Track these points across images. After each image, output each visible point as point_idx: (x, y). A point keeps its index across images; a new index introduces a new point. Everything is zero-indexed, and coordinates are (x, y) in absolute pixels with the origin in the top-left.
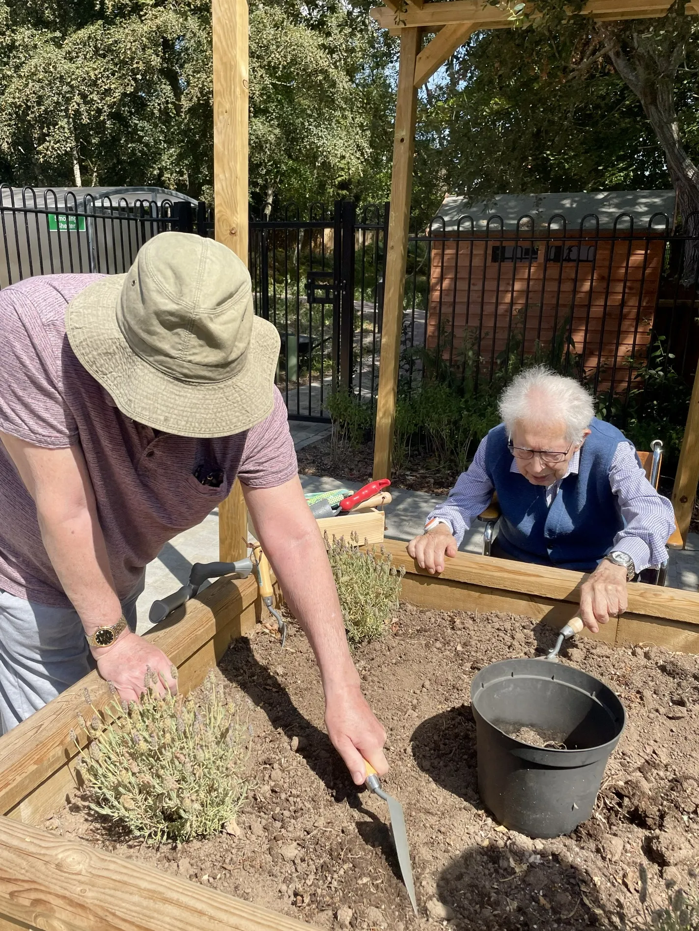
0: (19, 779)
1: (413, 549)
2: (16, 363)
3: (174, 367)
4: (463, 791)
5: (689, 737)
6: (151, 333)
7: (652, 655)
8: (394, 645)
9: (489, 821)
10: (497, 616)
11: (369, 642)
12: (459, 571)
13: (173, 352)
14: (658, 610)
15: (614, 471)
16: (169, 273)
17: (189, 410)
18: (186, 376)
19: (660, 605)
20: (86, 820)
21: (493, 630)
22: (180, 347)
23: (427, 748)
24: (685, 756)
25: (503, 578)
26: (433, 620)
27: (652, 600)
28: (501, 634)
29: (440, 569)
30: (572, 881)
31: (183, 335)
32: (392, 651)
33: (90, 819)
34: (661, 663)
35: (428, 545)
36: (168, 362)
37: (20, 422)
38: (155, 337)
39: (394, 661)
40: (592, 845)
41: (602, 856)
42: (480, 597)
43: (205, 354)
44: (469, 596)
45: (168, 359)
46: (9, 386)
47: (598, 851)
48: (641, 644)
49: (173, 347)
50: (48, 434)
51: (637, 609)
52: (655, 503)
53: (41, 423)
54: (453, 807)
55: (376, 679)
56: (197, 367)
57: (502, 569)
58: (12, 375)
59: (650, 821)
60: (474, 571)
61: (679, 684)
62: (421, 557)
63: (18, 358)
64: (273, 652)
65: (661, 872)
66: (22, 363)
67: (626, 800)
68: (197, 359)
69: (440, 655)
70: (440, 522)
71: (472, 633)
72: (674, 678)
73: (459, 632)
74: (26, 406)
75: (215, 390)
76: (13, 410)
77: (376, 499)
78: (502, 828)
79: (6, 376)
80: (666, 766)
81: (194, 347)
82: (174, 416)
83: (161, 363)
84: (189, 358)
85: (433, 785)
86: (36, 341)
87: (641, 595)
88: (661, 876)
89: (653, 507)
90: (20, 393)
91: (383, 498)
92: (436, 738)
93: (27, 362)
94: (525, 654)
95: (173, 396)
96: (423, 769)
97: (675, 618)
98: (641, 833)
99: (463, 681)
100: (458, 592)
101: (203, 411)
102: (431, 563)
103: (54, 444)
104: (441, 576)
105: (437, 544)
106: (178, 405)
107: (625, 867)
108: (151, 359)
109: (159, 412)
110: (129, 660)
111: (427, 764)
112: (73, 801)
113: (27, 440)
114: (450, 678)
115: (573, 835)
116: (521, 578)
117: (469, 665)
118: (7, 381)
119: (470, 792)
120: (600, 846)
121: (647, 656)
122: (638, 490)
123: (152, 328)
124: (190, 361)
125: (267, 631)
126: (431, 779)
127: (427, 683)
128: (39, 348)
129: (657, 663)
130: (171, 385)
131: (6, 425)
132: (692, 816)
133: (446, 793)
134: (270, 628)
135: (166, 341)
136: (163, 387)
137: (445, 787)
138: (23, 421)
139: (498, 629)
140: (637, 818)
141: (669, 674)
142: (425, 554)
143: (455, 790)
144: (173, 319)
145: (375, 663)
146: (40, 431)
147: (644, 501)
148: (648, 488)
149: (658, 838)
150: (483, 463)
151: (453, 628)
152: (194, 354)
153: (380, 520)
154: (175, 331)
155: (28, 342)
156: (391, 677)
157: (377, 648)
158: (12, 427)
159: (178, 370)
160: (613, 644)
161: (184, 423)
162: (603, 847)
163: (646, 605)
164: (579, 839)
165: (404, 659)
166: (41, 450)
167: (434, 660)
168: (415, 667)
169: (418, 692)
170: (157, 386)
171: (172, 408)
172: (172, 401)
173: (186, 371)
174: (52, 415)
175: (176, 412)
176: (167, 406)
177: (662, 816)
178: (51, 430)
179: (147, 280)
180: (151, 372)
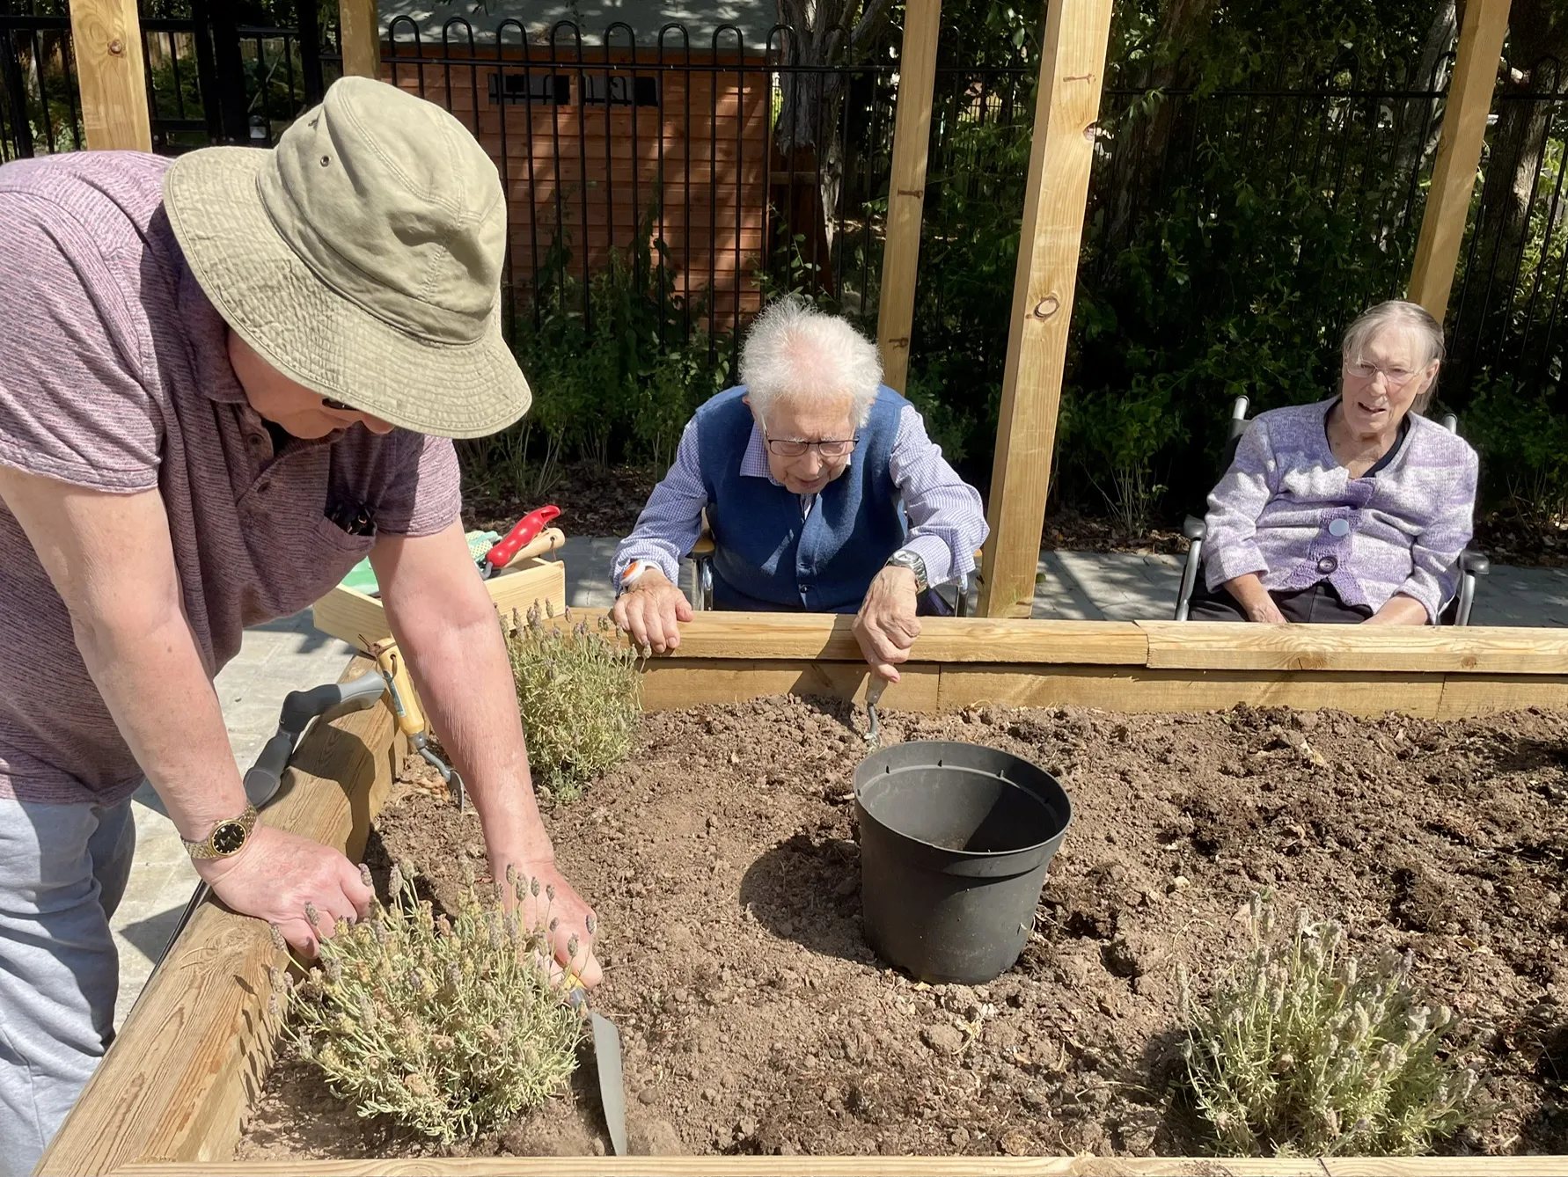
0: (199, 1102)
1: (624, 617)
2: (59, 335)
3: (411, 313)
4: (852, 951)
5: (1086, 814)
6: (372, 249)
7: (993, 717)
8: (639, 773)
9: (902, 981)
10: (767, 701)
11: (601, 777)
12: (703, 642)
13: (412, 287)
14: (994, 652)
15: (897, 453)
16: (403, 147)
17: (433, 389)
18: (429, 329)
19: (995, 645)
20: (294, 1149)
21: (769, 724)
22: (425, 278)
23: (773, 907)
24: (1087, 841)
25: (770, 642)
26: (671, 726)
27: (985, 638)
28: (784, 727)
29: (675, 643)
30: (1047, 1023)
31: (432, 257)
32: (638, 783)
33: (298, 1146)
34: (1007, 725)
35: (646, 607)
36: (398, 304)
37: (68, 450)
38: (380, 258)
39: (646, 798)
40: (1050, 974)
41: (1064, 984)
42: (736, 678)
43: (461, 292)
44: (721, 678)
45: (401, 298)
46: (43, 383)
47: (1058, 979)
48: (973, 705)
49: (413, 278)
50: (123, 467)
51: (965, 655)
52: (961, 496)
53: (109, 447)
54: (847, 974)
55: (636, 830)
56: (448, 314)
57: (766, 628)
58: (48, 360)
59: (1100, 926)
60: (726, 637)
61: (1041, 750)
62: (641, 626)
63: (62, 324)
64: (448, 824)
65: (1132, 985)
66: (72, 335)
67: (1059, 908)
68: (450, 299)
69: (715, 774)
70: (647, 568)
71: (742, 734)
72: (1031, 743)
73: (722, 736)
74: (79, 418)
75: (464, 356)
76: (51, 429)
77: (541, 542)
78: (922, 986)
79: (36, 362)
80: (1069, 859)
81: (446, 279)
82: (412, 400)
83: (387, 306)
84: (438, 298)
85: (807, 955)
86: (99, 290)
87: (969, 634)
88: (1135, 992)
89: (960, 502)
90: (68, 394)
91: (552, 539)
92: (778, 889)
93: (82, 332)
94: (830, 748)
95: (407, 365)
96: (780, 935)
97: (1017, 660)
98: (1093, 945)
99: (766, 804)
100: (702, 675)
101: (452, 392)
102: (659, 634)
103: (133, 486)
104: (674, 655)
105: (663, 604)
106: (416, 381)
107: (1095, 989)
108: (366, 298)
109: (389, 391)
110: (284, 870)
111: (787, 927)
112: (251, 1128)
113: (83, 483)
114: (746, 804)
115: (1019, 969)
116: (799, 636)
117: (763, 779)
118: (35, 373)
119: (863, 950)
120: (1060, 972)
121: (985, 719)
122: (934, 477)
123: (378, 241)
124: (438, 304)
125: (425, 792)
126: (801, 946)
127: (714, 819)
128: (106, 303)
129: (1001, 728)
130: (401, 346)
131: (38, 458)
132: (1140, 909)
133: (828, 959)
134: (431, 785)
135: (401, 264)
136: (390, 348)
137: (824, 952)
138: (71, 446)
139: (776, 721)
140: (1081, 927)
141: (1024, 739)
142: (646, 622)
143: (839, 953)
144: (419, 226)
145: (619, 808)
146: (110, 462)
147: (945, 493)
148: (948, 474)
149: (1123, 943)
150: (696, 467)
151: (709, 732)
152: (446, 291)
153: (558, 576)
154: (419, 248)
155: (79, 291)
156: (656, 822)
157: (617, 784)
158: (50, 461)
159: (417, 318)
160: (934, 712)
161: (427, 412)
162: (1065, 971)
163: (977, 647)
164: (1028, 970)
165: (660, 790)
166: (107, 499)
167: (710, 784)
168: (686, 799)
169: (704, 834)
170: (379, 346)
171: (407, 385)
172: (406, 373)
173: (429, 321)
174: (130, 430)
175: (414, 392)
176: (399, 382)
177: (1113, 916)
178: (129, 458)
179: (367, 156)
180: (365, 321)
